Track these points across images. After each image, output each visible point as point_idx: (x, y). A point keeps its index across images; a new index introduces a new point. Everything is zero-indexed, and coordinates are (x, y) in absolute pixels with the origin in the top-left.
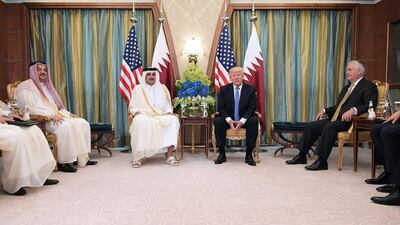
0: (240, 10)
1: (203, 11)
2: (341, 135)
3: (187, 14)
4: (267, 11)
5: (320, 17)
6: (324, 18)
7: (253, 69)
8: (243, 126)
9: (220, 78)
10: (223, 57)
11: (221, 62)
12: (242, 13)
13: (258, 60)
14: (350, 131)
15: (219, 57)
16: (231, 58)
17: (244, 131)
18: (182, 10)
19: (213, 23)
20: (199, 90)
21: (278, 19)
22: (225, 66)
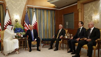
0: (29, 8)
1: (19, 7)
2: (60, 42)
3: (14, 8)
4: (36, 9)
5: (48, 12)
6: (49, 12)
7: (35, 24)
8: (36, 41)
9: (26, 27)
10: (26, 21)
11: (26, 22)
12: (30, 9)
13: (36, 22)
14: (61, 41)
15: (25, 21)
16: (29, 21)
17: (36, 42)
18: (13, 6)
19: (22, 11)
20: (21, 30)
21: (39, 11)
22: (27, 23)
